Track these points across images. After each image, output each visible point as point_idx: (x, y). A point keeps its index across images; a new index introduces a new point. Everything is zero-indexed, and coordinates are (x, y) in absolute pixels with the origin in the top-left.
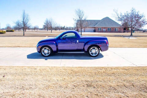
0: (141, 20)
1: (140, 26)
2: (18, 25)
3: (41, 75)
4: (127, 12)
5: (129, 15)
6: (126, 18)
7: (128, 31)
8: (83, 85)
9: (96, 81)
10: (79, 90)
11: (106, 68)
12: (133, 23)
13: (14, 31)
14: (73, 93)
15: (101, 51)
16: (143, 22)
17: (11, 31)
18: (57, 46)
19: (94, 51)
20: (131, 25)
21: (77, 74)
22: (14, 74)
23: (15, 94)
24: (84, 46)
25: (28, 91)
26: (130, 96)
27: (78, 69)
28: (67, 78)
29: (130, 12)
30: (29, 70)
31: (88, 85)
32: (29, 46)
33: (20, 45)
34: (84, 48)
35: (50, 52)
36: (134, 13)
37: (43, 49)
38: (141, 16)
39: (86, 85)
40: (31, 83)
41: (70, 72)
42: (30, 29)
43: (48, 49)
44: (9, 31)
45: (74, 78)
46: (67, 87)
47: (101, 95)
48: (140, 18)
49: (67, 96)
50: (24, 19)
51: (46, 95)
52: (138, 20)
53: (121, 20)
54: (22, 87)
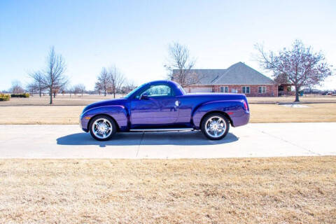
0: (315, 67)
1: (316, 80)
2: (39, 80)
3: (91, 175)
4: (285, 49)
5: (290, 55)
6: (282, 62)
7: (289, 93)
8: (196, 192)
9: (228, 185)
10: (185, 202)
11: (247, 160)
12: (300, 73)
13: (28, 97)
14: (171, 209)
15: (233, 126)
16: (323, 71)
17: (21, 96)
18: (128, 116)
19: (216, 126)
20: (295, 78)
21: (177, 173)
22: (24, 173)
23: (21, 212)
24: (192, 116)
25: (55, 206)
26: (318, 214)
27: (181, 163)
28: (153, 180)
29: (290, 48)
30: (61, 166)
31: (209, 192)
32: (62, 122)
33: (41, 121)
34: (192, 120)
35: (111, 129)
36: (300, 51)
37: (95, 123)
38: (316, 56)
39: (203, 193)
40: (65, 191)
41: (161, 169)
42: (67, 93)
43: (107, 122)
44: (17, 96)
45: (172, 181)
46: (154, 198)
47: (244, 212)
48: (315, 61)
49: (157, 216)
50: (51, 68)
51: (102, 214)
52: (309, 66)
53: (272, 67)
54: (40, 199)
